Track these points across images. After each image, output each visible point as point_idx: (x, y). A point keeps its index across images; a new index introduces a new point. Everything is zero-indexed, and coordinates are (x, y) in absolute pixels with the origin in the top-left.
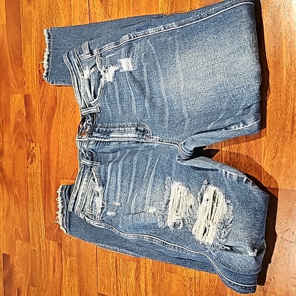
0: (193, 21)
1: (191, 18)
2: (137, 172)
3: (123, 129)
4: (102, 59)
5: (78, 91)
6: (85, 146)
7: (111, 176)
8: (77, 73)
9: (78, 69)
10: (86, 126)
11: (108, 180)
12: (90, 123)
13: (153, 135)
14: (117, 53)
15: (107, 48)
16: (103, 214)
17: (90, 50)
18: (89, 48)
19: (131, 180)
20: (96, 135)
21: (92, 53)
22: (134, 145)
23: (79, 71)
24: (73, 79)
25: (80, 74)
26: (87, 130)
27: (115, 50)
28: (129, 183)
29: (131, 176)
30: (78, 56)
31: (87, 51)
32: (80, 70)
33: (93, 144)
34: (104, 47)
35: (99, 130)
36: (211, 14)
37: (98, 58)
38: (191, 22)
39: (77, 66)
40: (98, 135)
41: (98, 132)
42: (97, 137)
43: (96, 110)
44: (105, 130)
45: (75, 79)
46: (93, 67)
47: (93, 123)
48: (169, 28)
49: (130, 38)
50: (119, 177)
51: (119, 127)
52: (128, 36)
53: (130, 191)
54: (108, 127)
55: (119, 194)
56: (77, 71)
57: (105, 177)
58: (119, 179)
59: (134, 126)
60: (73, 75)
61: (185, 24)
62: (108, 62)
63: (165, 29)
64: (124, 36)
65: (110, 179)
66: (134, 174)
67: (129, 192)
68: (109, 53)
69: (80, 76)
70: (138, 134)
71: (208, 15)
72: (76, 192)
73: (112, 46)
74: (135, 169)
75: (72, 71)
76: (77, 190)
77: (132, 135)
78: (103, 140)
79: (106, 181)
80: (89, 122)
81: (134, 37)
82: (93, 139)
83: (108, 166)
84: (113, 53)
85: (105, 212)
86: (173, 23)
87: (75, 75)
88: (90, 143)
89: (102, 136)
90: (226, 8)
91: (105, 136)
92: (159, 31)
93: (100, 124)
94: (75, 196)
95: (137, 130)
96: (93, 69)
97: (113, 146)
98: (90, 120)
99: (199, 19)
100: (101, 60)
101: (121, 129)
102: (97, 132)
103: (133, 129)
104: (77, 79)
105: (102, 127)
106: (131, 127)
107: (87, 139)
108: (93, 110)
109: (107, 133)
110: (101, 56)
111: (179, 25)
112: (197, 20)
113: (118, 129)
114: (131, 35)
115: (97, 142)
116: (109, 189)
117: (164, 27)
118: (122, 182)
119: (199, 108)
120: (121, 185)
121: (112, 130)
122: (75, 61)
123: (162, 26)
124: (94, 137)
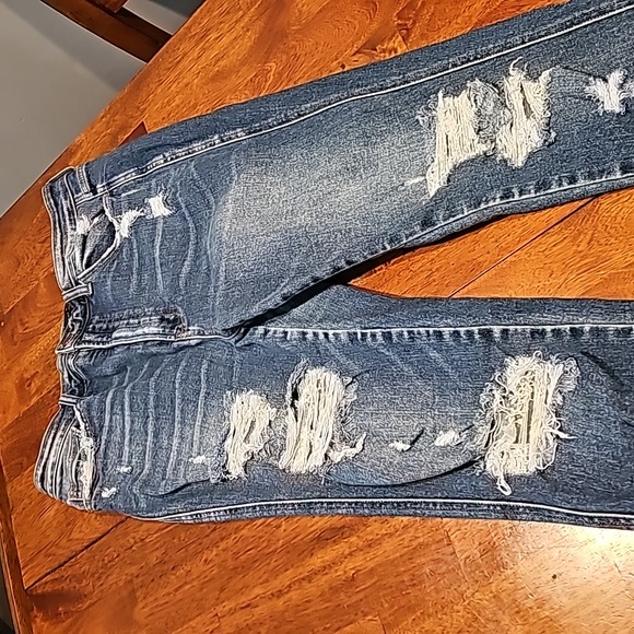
0: (275, 126)
1: (270, 120)
2: (157, 397)
3: (136, 321)
4: (114, 200)
5: (60, 256)
6: (70, 362)
7: (112, 414)
8: (65, 224)
9: (67, 218)
10: (72, 325)
11: (107, 423)
12: (80, 318)
13: (189, 325)
14: (142, 188)
15: (121, 179)
16: (95, 499)
17: (91, 185)
18: (89, 181)
19: (148, 417)
20: (87, 338)
21: (94, 191)
22: (154, 350)
23: (68, 222)
24: (55, 237)
25: (69, 227)
26: (74, 333)
27: (139, 182)
28: (146, 423)
29: (146, 409)
30: (73, 195)
31: (86, 188)
32: (70, 220)
33: (85, 356)
34: (116, 178)
35: (94, 327)
36: (305, 114)
37: (106, 199)
38: (271, 127)
39: (66, 213)
40: (92, 337)
41: (93, 332)
42: (89, 342)
43: (85, 289)
44: (105, 326)
45: (59, 235)
46: (96, 216)
47: (84, 317)
48: (231, 139)
49: (165, 161)
50: (127, 413)
51: (129, 319)
52: (161, 157)
53: (149, 439)
54: (110, 321)
55: (127, 449)
56: (65, 221)
57: (102, 419)
58: (127, 418)
59: (157, 313)
60: (55, 229)
61: (261, 130)
62: (124, 204)
63: (223, 141)
64: (156, 158)
65: (111, 420)
66: (151, 403)
67: (146, 441)
68: (126, 189)
69: (69, 230)
70: (164, 327)
71: (300, 116)
72: (42, 464)
73: (131, 175)
74: (152, 392)
75: (55, 223)
76: (44, 460)
77: (151, 330)
78: (101, 346)
79: (102, 427)
80: (77, 315)
81: (172, 159)
82: (83, 346)
83: (107, 395)
84: (134, 188)
85: (99, 494)
86: (238, 130)
87: (58, 230)
88: (80, 354)
89: (99, 339)
90: (330, 104)
91: (105, 339)
92: (211, 145)
93: (97, 317)
94: (40, 472)
95: (162, 320)
96: (97, 219)
97: (117, 356)
98: (79, 311)
99: (284, 123)
100: (113, 202)
101: (131, 321)
102: (91, 332)
103: (155, 318)
104: (62, 236)
105: (100, 322)
106: (151, 316)
107: (72, 348)
108: (82, 290)
109: (108, 332)
110: (112, 196)
111: (250, 133)
112: (280, 124)
113: (126, 322)
114: (167, 155)
115: (92, 352)
116: (107, 442)
117: (220, 138)
118: (133, 422)
119: (250, 264)
120: (131, 430)
121: (117, 324)
122: (65, 204)
123: (216, 137)
124: (85, 342)
